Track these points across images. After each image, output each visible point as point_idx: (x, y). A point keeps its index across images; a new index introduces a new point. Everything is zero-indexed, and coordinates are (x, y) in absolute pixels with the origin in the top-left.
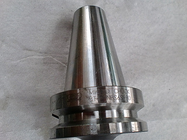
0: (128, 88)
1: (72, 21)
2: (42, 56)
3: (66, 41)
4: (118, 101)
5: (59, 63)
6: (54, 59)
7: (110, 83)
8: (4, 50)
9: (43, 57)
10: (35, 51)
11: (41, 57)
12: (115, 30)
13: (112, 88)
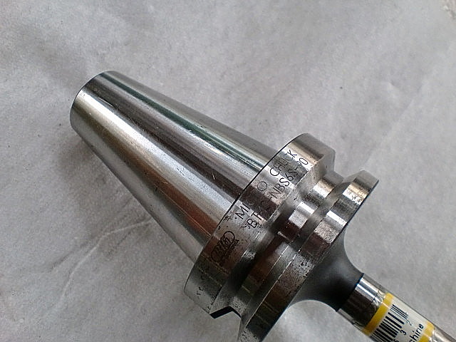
0: (285, 151)
2: (91, 248)
3: (105, 183)
4: (292, 186)
5: (132, 229)
6: (116, 231)
7: (250, 174)
8: (20, 306)
9: (95, 248)
10: (71, 252)
11: (92, 251)
12: (162, 84)
13: (264, 176)
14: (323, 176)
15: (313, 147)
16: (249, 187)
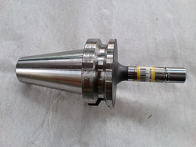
0: (86, 47)
1: (25, 84)
2: (50, 113)
3: (41, 92)
4: (94, 55)
5: (58, 100)
6: (54, 103)
7: (81, 60)
8: (41, 143)
9: (51, 112)
10: (45, 118)
11: (51, 113)
12: (37, 52)
13: (84, 58)
14: (100, 47)
15: (93, 41)
16: (83, 63)
